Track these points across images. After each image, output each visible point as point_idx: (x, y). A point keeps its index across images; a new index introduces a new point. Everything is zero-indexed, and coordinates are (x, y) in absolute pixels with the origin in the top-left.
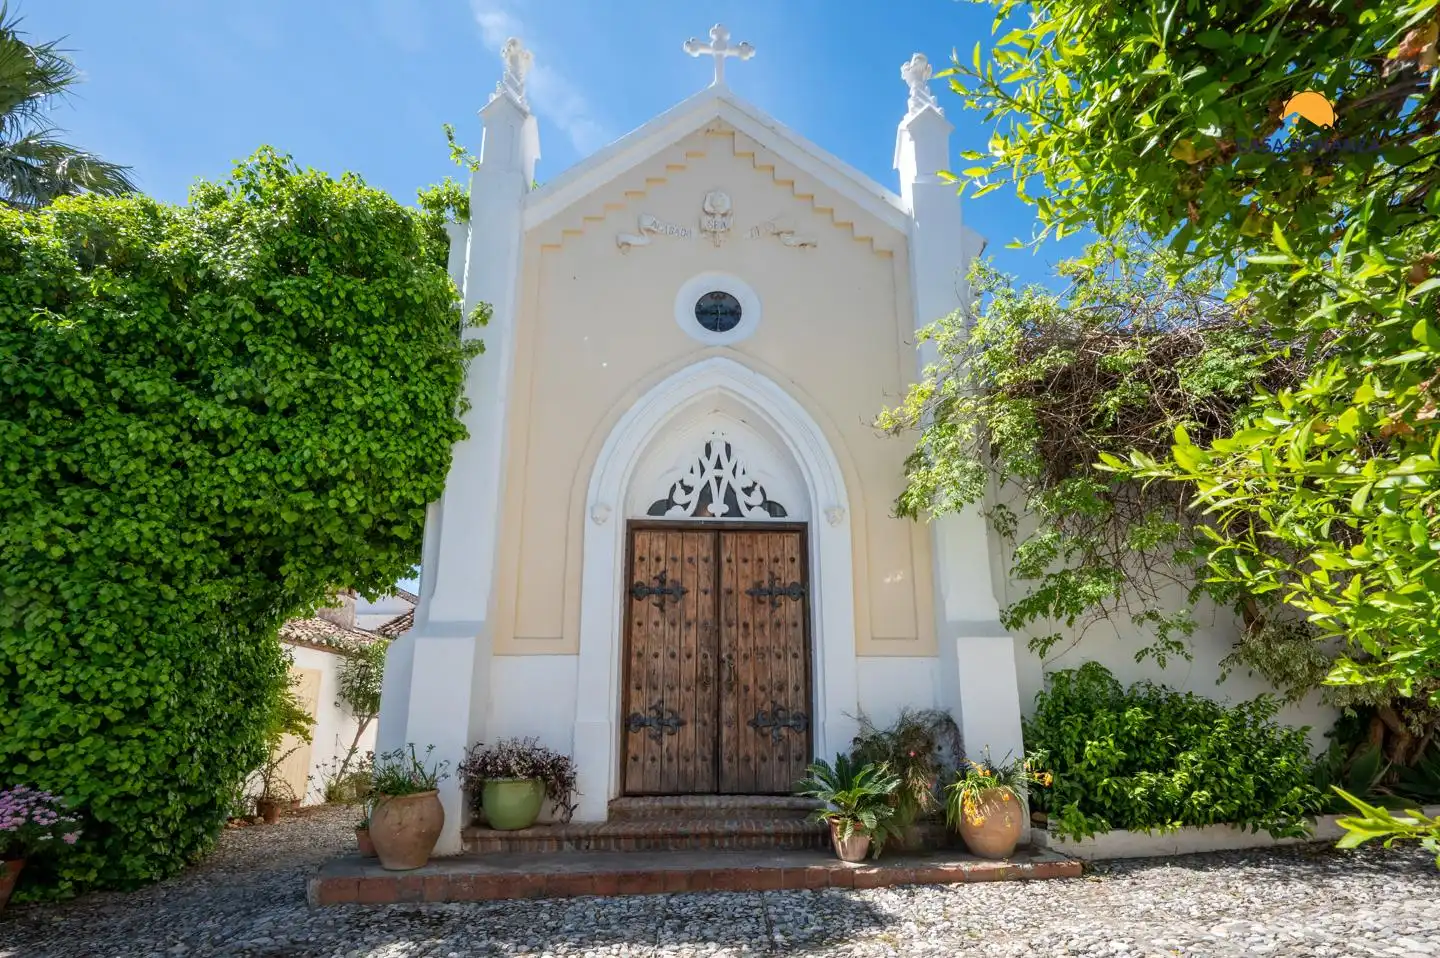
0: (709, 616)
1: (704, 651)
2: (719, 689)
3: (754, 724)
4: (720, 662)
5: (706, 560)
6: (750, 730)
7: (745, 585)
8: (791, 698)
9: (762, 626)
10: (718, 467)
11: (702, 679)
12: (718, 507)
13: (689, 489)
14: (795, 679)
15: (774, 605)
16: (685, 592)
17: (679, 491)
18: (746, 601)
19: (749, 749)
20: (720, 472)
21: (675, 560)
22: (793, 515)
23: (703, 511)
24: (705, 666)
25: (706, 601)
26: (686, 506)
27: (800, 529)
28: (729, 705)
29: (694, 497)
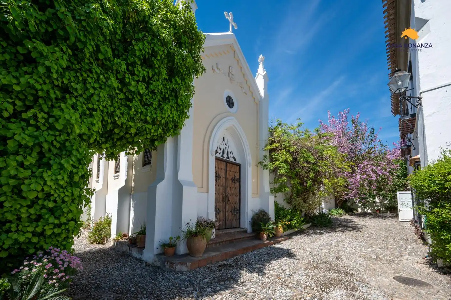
0: (225, 184)
1: (224, 193)
2: (226, 202)
3: (231, 212)
4: (226, 196)
5: (224, 169)
6: (231, 213)
7: (231, 177)
8: (237, 206)
9: (233, 188)
10: (226, 145)
11: (223, 200)
12: (225, 156)
13: (220, 149)
14: (238, 201)
15: (235, 183)
16: (220, 177)
17: (219, 149)
18: (230, 181)
19: (231, 218)
20: (226, 146)
21: (219, 168)
22: (238, 161)
23: (222, 156)
24: (224, 197)
25: (224, 180)
26: (220, 153)
27: (239, 165)
28: (227, 207)
29: (221, 151)
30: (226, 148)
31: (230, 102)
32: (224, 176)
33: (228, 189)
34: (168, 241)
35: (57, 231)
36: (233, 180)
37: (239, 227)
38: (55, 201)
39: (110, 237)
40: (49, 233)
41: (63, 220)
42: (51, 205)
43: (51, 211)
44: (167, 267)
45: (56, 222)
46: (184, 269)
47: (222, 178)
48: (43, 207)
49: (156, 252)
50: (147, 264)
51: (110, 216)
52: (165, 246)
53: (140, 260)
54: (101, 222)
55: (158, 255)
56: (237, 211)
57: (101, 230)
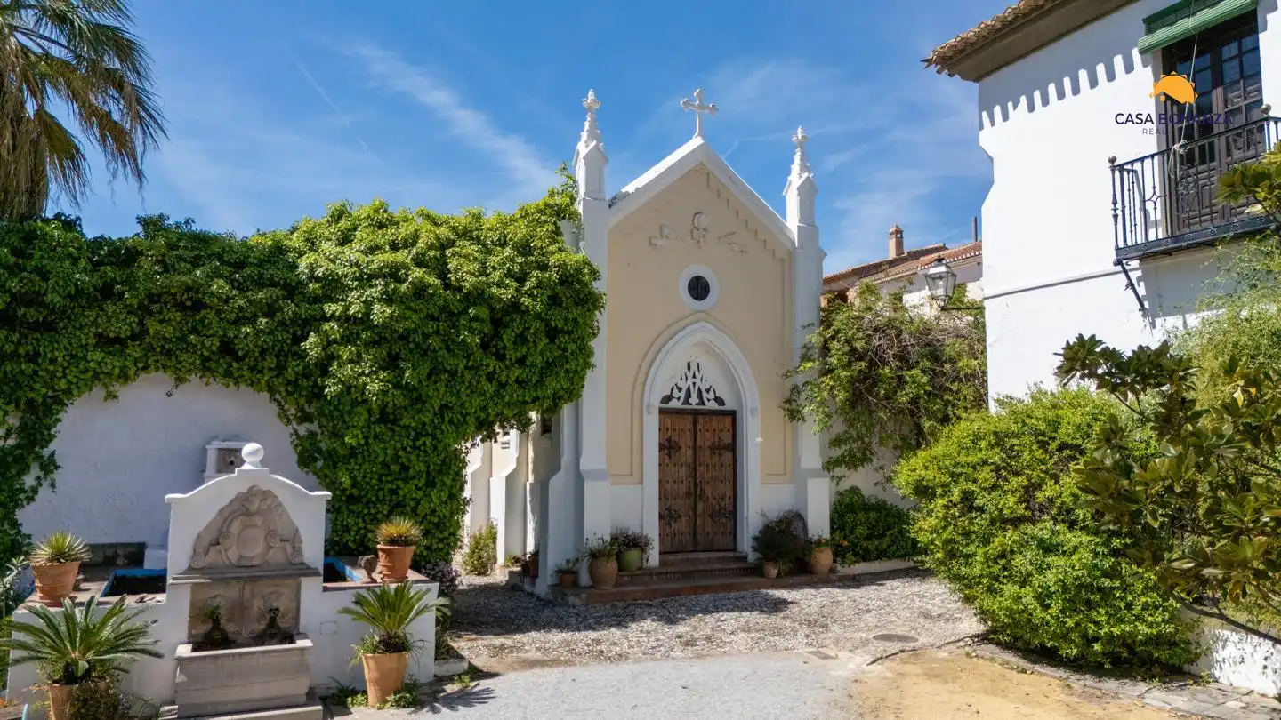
0: (691, 460)
1: (689, 479)
2: (696, 499)
3: (711, 516)
4: (696, 485)
5: (690, 430)
6: (709, 520)
7: (707, 444)
8: (726, 503)
9: (715, 466)
10: (694, 377)
11: (688, 494)
12: (694, 400)
13: (680, 390)
14: (729, 493)
15: (720, 455)
16: (680, 448)
17: (676, 391)
18: (708, 453)
19: (708, 529)
20: (694, 380)
21: (675, 430)
22: (729, 406)
23: (686, 402)
24: (689, 487)
25: (690, 452)
26: (679, 399)
27: (733, 414)
28: (700, 506)
29: (683, 394)
30: (694, 384)
31: (699, 288)
32: (690, 443)
33: (700, 469)
34: (564, 566)
35: (441, 546)
36: (716, 448)
37: (734, 550)
38: (439, 516)
39: (495, 562)
40: (435, 546)
41: (446, 534)
42: (436, 520)
43: (437, 525)
44: (559, 600)
45: (441, 536)
46: (578, 602)
47: (683, 450)
48: (430, 522)
49: (550, 581)
50: (539, 599)
51: (495, 523)
52: (561, 572)
53: (531, 594)
54: (481, 534)
55: (553, 586)
56: (730, 512)
57: (481, 550)
